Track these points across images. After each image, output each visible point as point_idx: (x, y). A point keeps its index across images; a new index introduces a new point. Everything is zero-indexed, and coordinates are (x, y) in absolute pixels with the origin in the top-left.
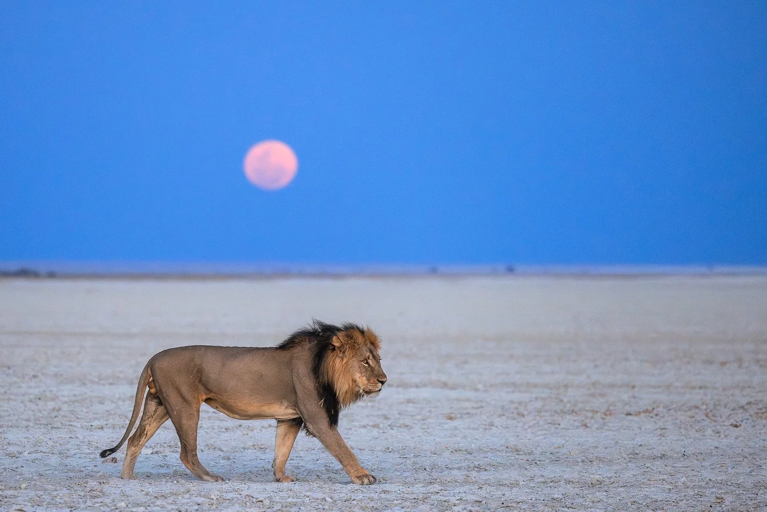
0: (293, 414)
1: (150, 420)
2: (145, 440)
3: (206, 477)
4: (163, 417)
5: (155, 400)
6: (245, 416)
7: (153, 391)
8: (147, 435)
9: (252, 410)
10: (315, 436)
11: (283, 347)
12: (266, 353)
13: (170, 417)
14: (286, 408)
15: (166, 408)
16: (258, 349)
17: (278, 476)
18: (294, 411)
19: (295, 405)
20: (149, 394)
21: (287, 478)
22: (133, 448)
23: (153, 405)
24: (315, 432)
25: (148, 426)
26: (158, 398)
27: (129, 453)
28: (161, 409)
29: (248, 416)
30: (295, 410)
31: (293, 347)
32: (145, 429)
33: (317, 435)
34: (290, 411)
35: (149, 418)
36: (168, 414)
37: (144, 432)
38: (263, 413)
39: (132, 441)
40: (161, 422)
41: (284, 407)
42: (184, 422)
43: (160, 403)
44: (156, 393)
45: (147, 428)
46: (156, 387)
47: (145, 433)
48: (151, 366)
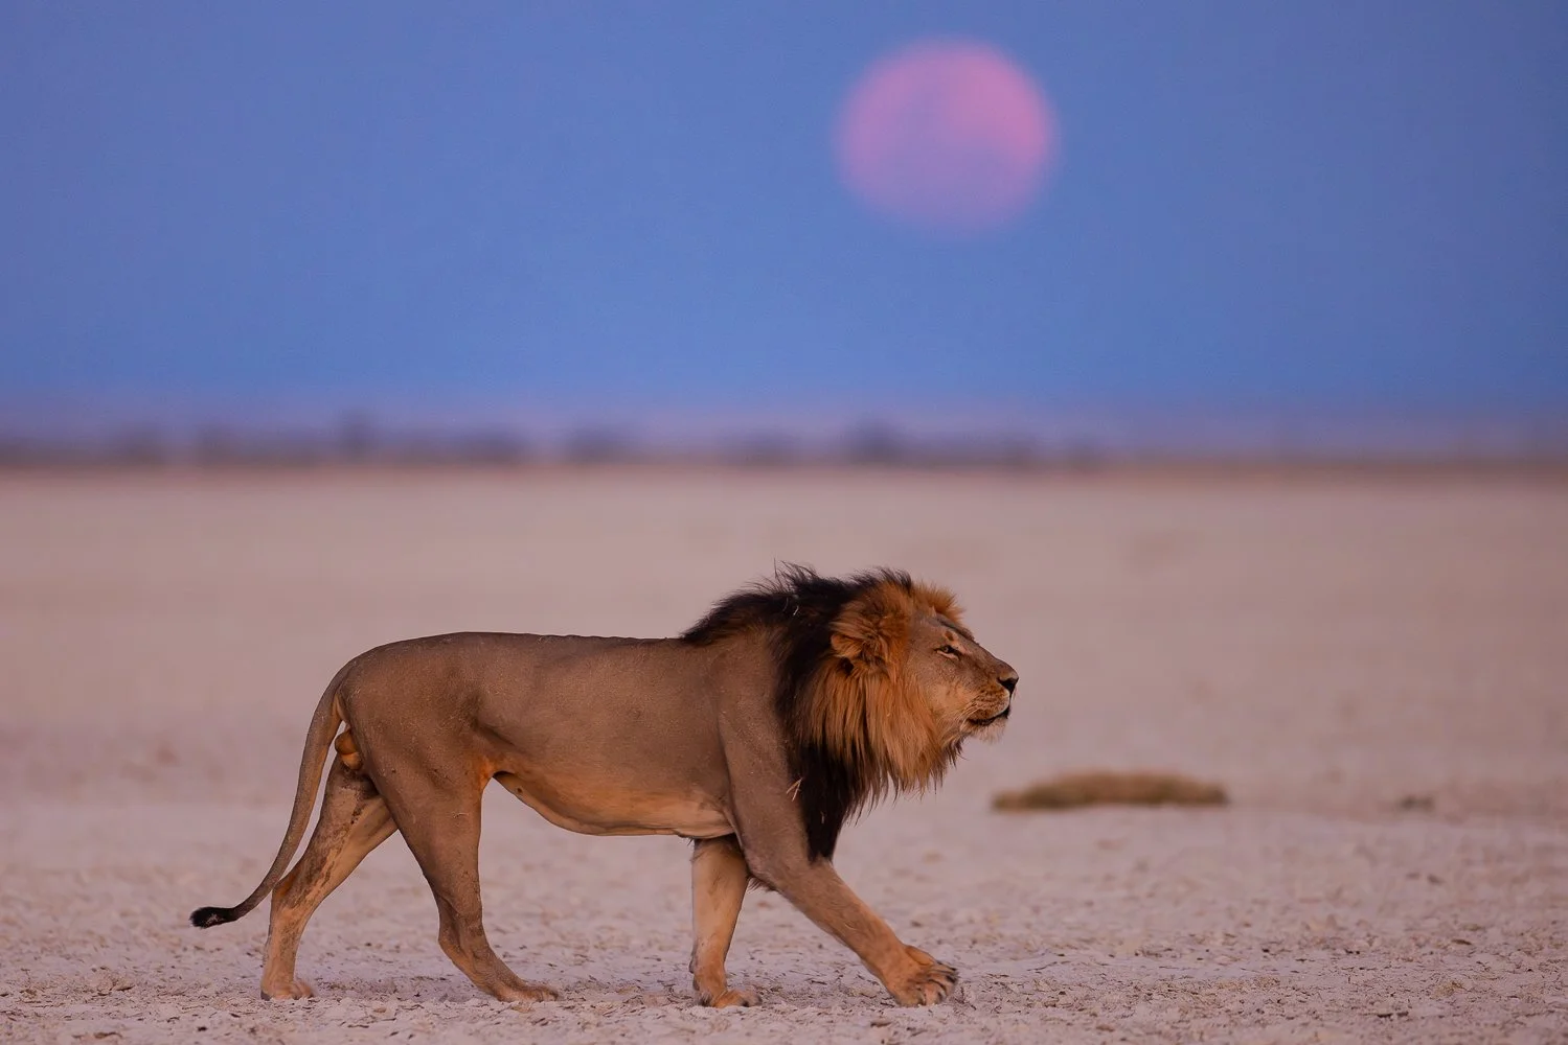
0: (716, 824)
1: (340, 836)
2: (323, 891)
3: (509, 993)
4: (377, 829)
5: (358, 785)
6: (591, 823)
7: (350, 760)
8: (328, 875)
9: (612, 808)
10: (772, 888)
11: (698, 638)
12: (651, 654)
13: (399, 827)
14: (702, 806)
15: (387, 803)
16: (631, 642)
17: (704, 993)
18: (720, 816)
19: (725, 797)
20: (339, 768)
21: (729, 997)
22: (286, 911)
23: (349, 796)
24: (770, 876)
25: (333, 852)
26: (365, 777)
27: (278, 924)
28: (373, 807)
29: (599, 824)
30: (721, 811)
31: (724, 636)
32: (324, 861)
33: (778, 883)
34: (712, 815)
35: (336, 833)
36: (393, 818)
37: (320, 869)
38: (642, 821)
39: (287, 891)
40: (371, 844)
41: (696, 805)
42: (440, 841)
43: (371, 790)
44: (361, 764)
45: (331, 858)
46: (357, 748)
47: (325, 870)
48: (341, 692)
